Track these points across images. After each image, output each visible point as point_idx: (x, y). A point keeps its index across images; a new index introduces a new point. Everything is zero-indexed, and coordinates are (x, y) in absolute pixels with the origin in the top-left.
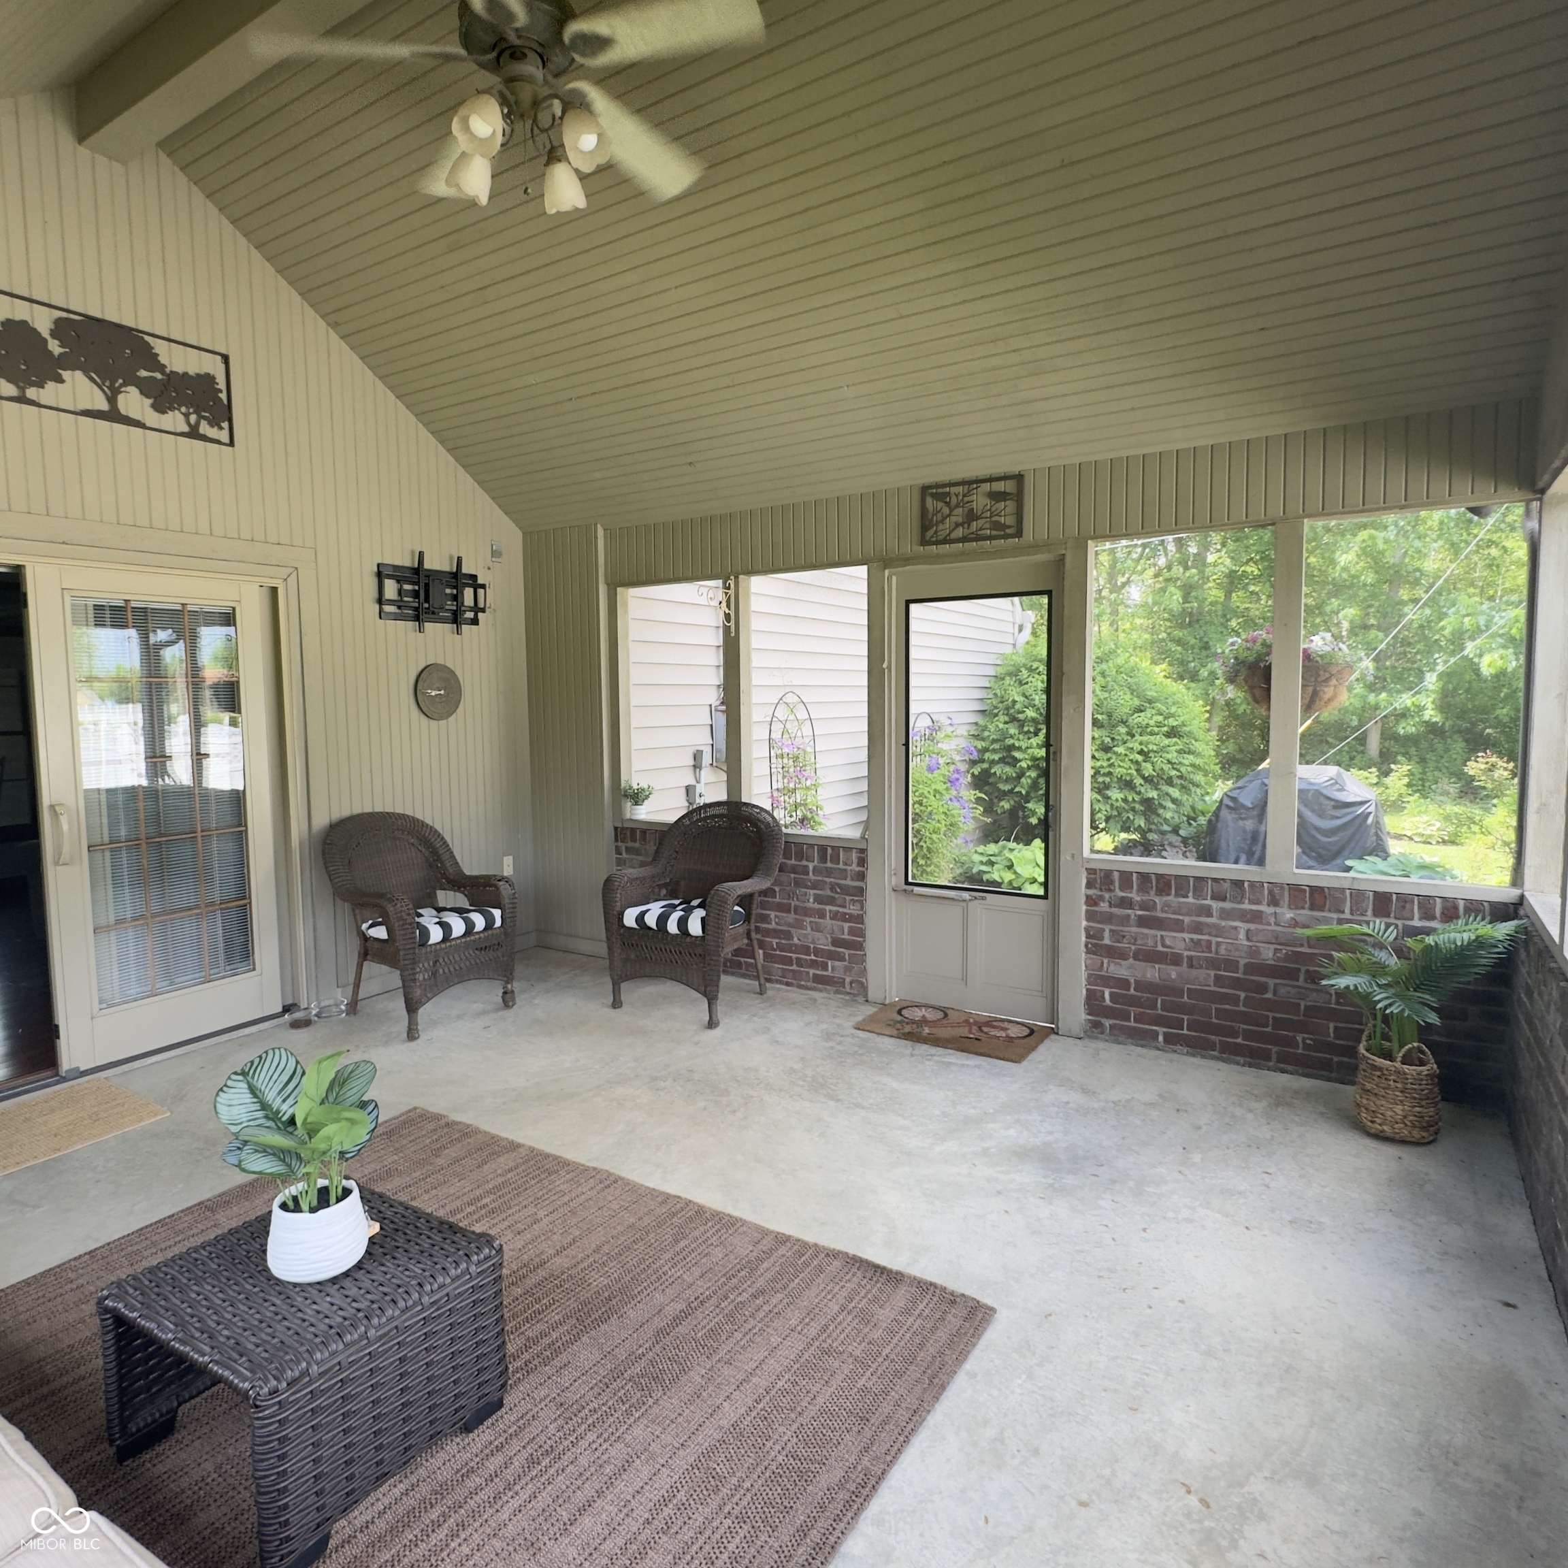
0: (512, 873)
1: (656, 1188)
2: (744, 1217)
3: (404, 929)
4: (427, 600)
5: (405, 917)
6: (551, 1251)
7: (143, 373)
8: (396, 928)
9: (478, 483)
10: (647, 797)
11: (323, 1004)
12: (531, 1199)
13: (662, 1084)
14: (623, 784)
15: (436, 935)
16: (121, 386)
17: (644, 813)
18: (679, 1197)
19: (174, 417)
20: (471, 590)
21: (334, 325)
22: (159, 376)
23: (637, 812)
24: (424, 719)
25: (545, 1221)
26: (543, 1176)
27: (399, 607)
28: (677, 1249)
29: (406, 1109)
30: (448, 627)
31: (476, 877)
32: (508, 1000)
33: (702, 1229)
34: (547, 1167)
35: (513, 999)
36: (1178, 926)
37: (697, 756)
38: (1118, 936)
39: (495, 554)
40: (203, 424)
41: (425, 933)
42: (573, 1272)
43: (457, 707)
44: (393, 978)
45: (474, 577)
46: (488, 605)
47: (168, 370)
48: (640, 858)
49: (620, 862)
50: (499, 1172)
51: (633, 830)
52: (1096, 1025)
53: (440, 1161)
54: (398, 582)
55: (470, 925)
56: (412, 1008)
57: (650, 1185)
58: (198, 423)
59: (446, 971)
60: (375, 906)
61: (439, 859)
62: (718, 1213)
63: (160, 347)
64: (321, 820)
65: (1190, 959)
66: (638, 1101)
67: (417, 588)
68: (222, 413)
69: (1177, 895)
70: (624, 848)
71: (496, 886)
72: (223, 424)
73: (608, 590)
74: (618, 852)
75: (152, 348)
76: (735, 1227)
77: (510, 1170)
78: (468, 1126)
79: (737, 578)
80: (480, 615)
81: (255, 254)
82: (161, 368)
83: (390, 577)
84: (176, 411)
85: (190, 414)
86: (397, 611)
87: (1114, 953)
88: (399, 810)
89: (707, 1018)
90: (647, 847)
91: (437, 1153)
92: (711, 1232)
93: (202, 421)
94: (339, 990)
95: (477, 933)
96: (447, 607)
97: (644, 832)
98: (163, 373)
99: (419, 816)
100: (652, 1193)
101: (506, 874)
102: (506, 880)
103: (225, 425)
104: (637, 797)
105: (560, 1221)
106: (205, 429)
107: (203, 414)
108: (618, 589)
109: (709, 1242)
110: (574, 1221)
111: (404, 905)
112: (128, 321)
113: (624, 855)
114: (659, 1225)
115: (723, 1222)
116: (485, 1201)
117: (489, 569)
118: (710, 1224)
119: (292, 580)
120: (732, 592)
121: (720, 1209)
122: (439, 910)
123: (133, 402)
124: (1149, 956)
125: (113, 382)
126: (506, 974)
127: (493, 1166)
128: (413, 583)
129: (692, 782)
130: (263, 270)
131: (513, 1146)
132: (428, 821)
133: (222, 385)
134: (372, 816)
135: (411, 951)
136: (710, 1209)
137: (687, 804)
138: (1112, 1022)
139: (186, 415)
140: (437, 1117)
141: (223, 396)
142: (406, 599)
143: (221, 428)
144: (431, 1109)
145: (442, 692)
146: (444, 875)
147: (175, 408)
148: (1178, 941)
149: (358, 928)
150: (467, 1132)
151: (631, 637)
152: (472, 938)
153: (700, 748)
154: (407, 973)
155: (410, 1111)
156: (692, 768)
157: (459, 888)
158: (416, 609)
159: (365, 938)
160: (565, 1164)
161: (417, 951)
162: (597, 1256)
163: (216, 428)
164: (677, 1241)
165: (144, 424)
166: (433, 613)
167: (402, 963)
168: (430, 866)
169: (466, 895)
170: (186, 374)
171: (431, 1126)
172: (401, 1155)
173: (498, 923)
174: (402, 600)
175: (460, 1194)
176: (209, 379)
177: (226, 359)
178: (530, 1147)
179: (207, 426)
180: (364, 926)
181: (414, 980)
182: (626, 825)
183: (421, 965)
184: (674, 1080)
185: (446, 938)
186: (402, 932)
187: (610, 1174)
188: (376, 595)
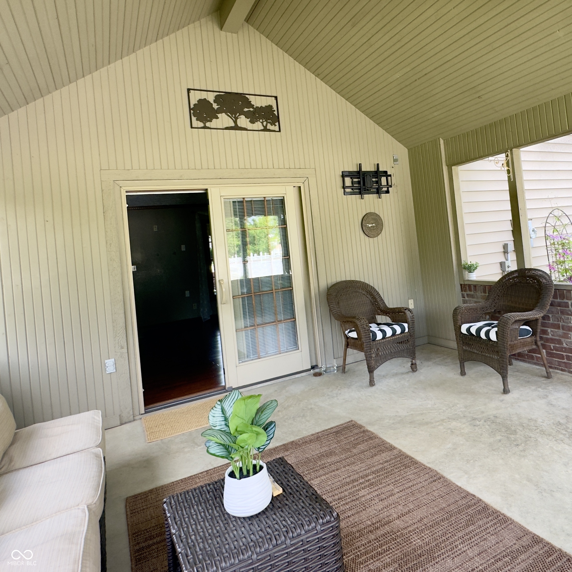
0: (413, 307)
1: (462, 487)
2: (513, 518)
3: (365, 333)
4: (364, 184)
5: (365, 327)
6: (395, 516)
7: (246, 110)
8: (362, 332)
9: (385, 130)
10: (476, 268)
11: (328, 366)
12: (393, 481)
13: (478, 423)
14: (463, 263)
15: (379, 336)
16: (239, 116)
17: (474, 276)
18: (474, 496)
19: (258, 124)
20: (385, 178)
21: (317, 75)
22: (252, 109)
23: (471, 276)
24: (367, 238)
25: (397, 496)
26: (402, 468)
27: (352, 189)
28: (467, 531)
29: (348, 420)
30: (375, 195)
31: (394, 308)
32: (414, 368)
33: (485, 520)
34: (406, 463)
35: (416, 367)
37: (505, 247)
39: (395, 160)
40: (269, 125)
41: (375, 335)
42: (405, 531)
43: (381, 231)
44: (361, 355)
45: (386, 172)
46: (393, 184)
47: (255, 107)
48: (474, 299)
49: (464, 302)
50: (381, 462)
51: (469, 286)
53: (355, 451)
54: (351, 178)
55: (394, 331)
56: (371, 370)
57: (459, 484)
58: (267, 125)
59: (385, 353)
60: (351, 322)
61: (376, 301)
62: (497, 512)
63: (251, 98)
64: (324, 284)
66: (462, 431)
67: (359, 180)
68: (276, 119)
70: (466, 295)
71: (404, 312)
72: (276, 124)
73: (448, 168)
74: (463, 297)
75: (249, 99)
76: (506, 524)
77: (387, 462)
78: (373, 433)
79: (511, 150)
80: (390, 188)
81: (286, 54)
82: (252, 106)
83: (347, 176)
84: (259, 122)
85: (264, 122)
86: (352, 191)
88: (358, 279)
89: (503, 388)
90: (477, 294)
91: (355, 446)
92: (490, 524)
93: (268, 124)
94: (335, 360)
95: (398, 335)
96: (374, 187)
97: (475, 286)
98: (253, 108)
99: (367, 282)
100: (459, 490)
101: (410, 308)
102: (409, 310)
103: (277, 124)
104: (470, 269)
105: (404, 497)
106: (269, 127)
107: (268, 121)
108: (453, 167)
109: (488, 531)
110: (412, 499)
111: (364, 321)
112: (240, 91)
113: (466, 298)
114: (459, 512)
115: (499, 518)
116: (370, 477)
117: (393, 167)
118: (490, 518)
119: (306, 183)
120: (509, 158)
121: (498, 509)
122: (378, 324)
123: (243, 121)
125: (235, 116)
126: (412, 354)
127: (379, 458)
128: (358, 178)
129: (503, 260)
130: (289, 59)
131: (392, 448)
132: (371, 284)
133: (275, 108)
134: (346, 282)
135: (369, 343)
136: (492, 507)
137: (501, 272)
139: (262, 123)
140: (360, 427)
141: (276, 113)
142: (355, 185)
143: (275, 125)
144: (358, 422)
145: (374, 225)
146: (379, 308)
147: (258, 121)
149: (344, 333)
150: (372, 437)
151: (462, 190)
152: (395, 337)
153: (506, 243)
154: (367, 354)
155: (349, 422)
156: (503, 253)
157: (386, 314)
158: (360, 189)
159: (347, 338)
160: (414, 462)
161: (371, 343)
162: (420, 525)
163: (273, 126)
164: (468, 526)
165: (247, 129)
166: (368, 190)
167: (365, 349)
168: (373, 304)
169: (390, 317)
170: (261, 107)
171: (356, 431)
172: (339, 444)
173: (407, 330)
174: (353, 186)
175: (359, 471)
176: (270, 107)
177: (276, 98)
178: (400, 450)
179: (270, 126)
180: (347, 332)
181: (371, 357)
182: (466, 283)
183: (373, 350)
184: (485, 421)
185: (384, 337)
186: (364, 334)
187: (438, 473)
188: (342, 185)
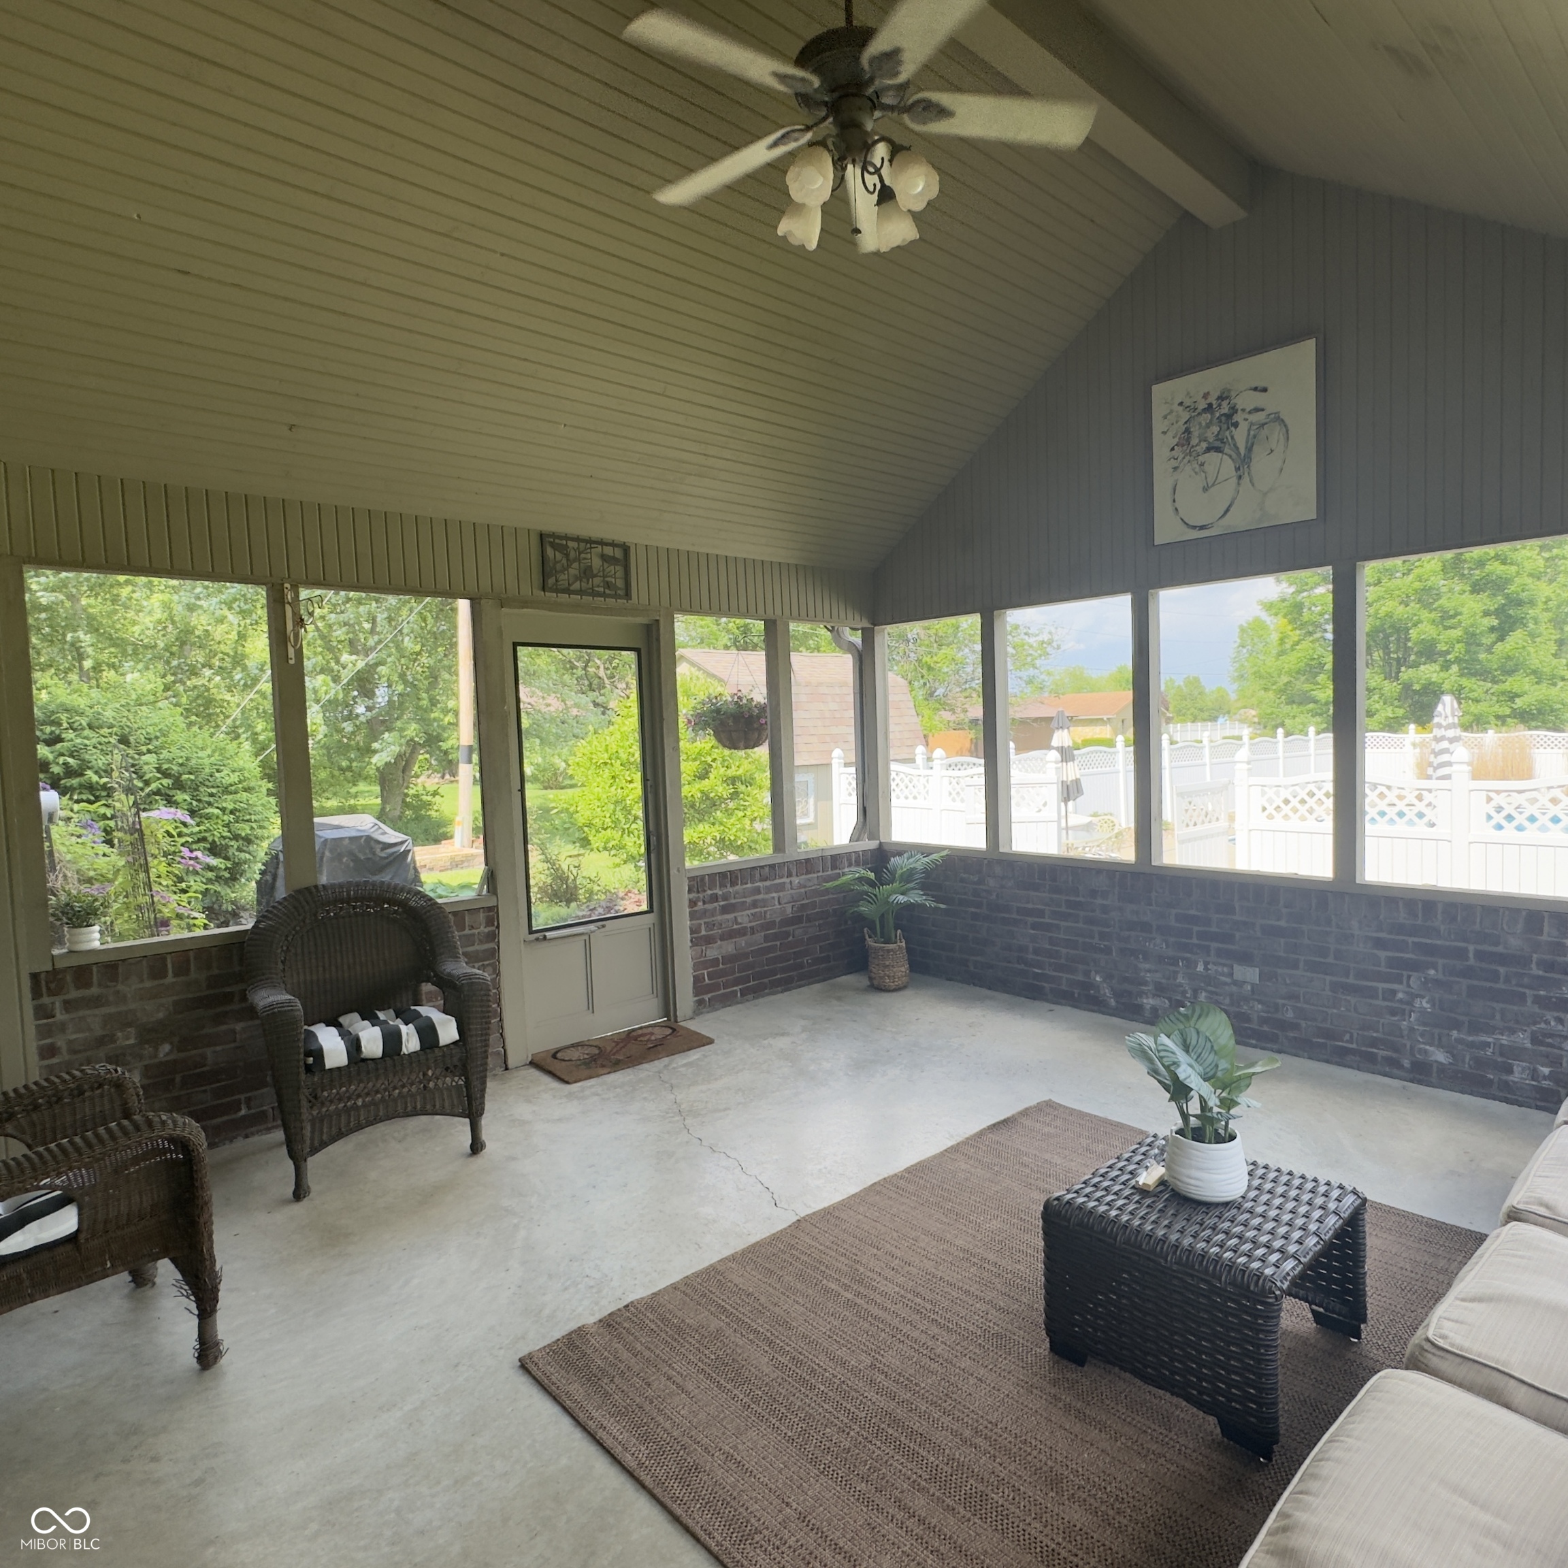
36: (743, 906)
38: (710, 926)
52: (700, 1003)
65: (752, 928)
69: (742, 884)
87: (709, 940)
124: (729, 935)
138: (709, 995)
148: (743, 918)
